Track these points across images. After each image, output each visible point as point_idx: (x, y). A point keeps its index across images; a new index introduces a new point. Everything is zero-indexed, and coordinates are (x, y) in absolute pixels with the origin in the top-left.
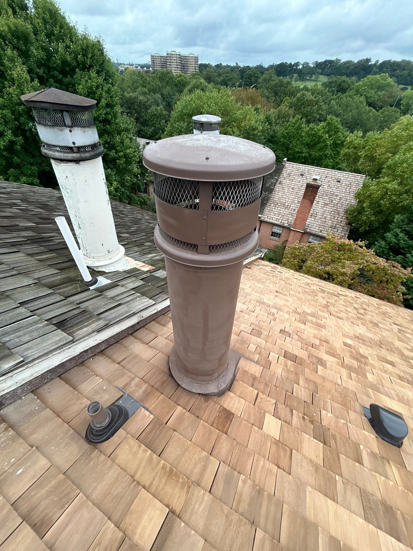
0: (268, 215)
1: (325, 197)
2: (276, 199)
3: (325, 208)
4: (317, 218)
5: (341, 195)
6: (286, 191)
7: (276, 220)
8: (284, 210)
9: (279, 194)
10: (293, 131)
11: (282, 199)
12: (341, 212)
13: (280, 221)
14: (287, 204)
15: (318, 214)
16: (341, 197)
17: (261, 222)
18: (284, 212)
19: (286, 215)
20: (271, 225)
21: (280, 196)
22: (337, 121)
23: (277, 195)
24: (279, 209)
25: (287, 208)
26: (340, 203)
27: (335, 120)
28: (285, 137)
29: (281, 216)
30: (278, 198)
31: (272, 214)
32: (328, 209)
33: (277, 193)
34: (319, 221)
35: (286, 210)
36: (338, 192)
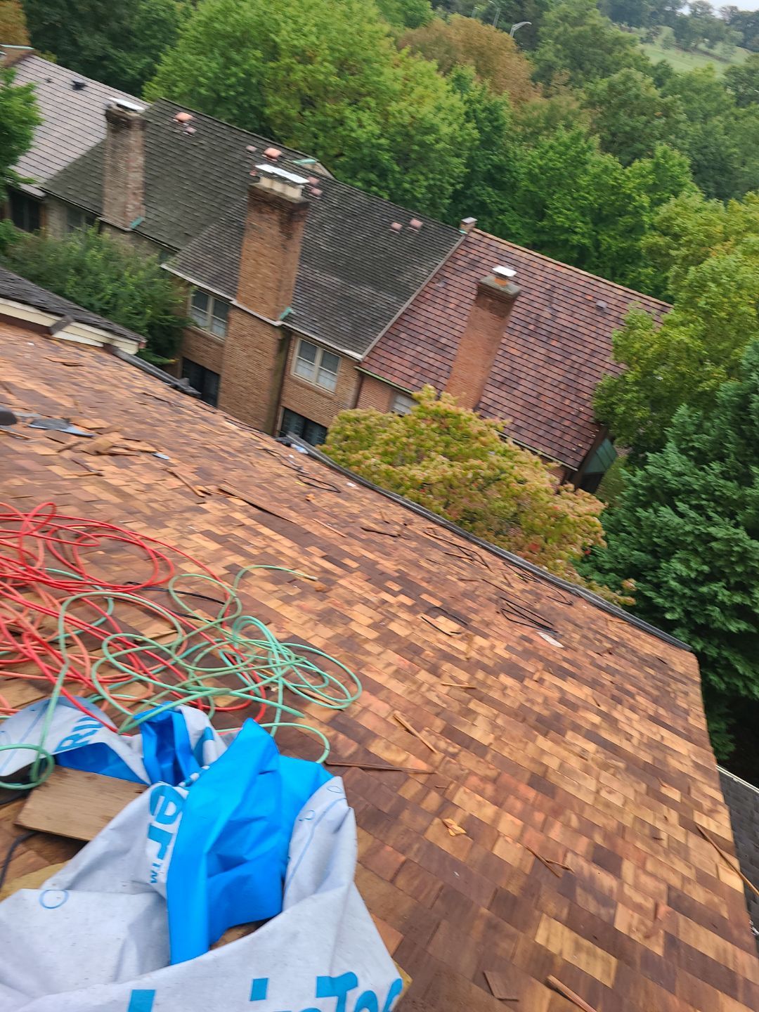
0: (383, 361)
1: (554, 343)
2: (416, 322)
3: (544, 371)
4: (515, 392)
5: (597, 343)
6: (452, 306)
7: (401, 380)
8: (430, 355)
9: (430, 309)
10: (559, 165)
11: (434, 324)
12: (585, 389)
13: (413, 382)
14: (443, 341)
15: (522, 382)
16: (597, 349)
17: (363, 377)
18: (430, 362)
19: (434, 369)
20: (389, 391)
21: (432, 316)
22: (681, 165)
23: (424, 313)
24: (419, 349)
25: (440, 352)
26: (589, 364)
27: (676, 161)
28: (532, 177)
29: (417, 369)
30: (422, 318)
31: (394, 358)
32: (555, 374)
33: (423, 306)
34: (521, 402)
35: (436, 357)
36: (593, 335)
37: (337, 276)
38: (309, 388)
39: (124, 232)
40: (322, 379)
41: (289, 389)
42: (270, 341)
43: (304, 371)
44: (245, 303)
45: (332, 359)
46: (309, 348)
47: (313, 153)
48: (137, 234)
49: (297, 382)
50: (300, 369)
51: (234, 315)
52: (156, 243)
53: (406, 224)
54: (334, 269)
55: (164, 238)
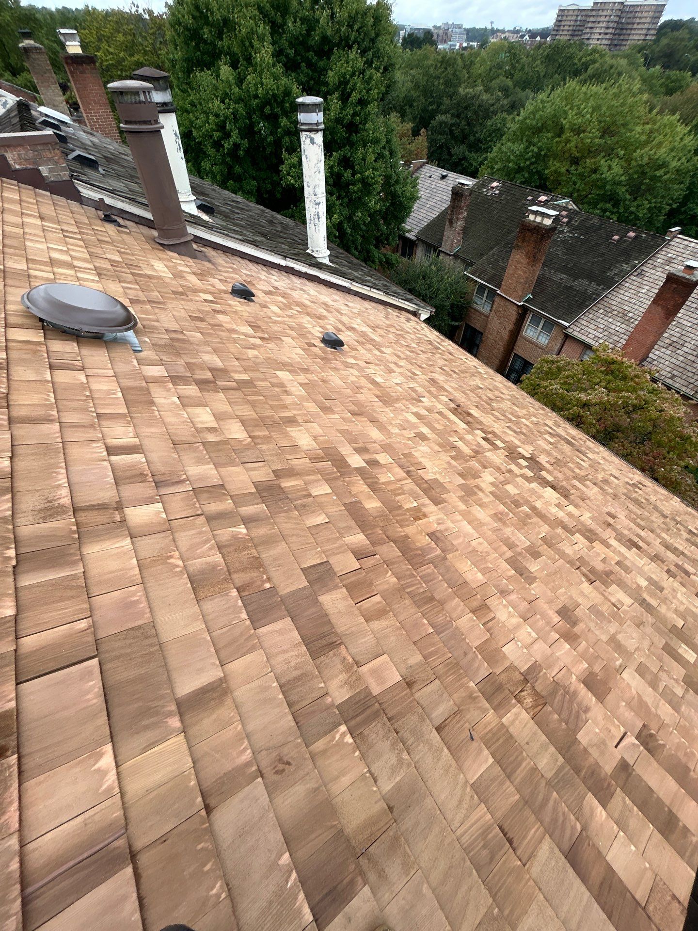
0: (583, 327)
2: (614, 303)
4: (679, 351)
6: (644, 291)
7: (593, 339)
8: (619, 324)
11: (626, 303)
13: (601, 341)
14: (630, 315)
15: (687, 345)
17: (567, 337)
18: (617, 329)
19: (618, 334)
20: (582, 347)
21: (626, 298)
23: (621, 296)
24: (611, 320)
25: (626, 322)
29: (606, 333)
30: (619, 300)
31: (591, 326)
33: (622, 292)
34: (681, 359)
35: (623, 326)
37: (564, 273)
38: (532, 343)
39: (449, 255)
40: (540, 338)
41: (519, 342)
42: (513, 314)
43: (530, 332)
44: (504, 293)
45: (550, 325)
46: (537, 318)
47: (570, 196)
48: (456, 256)
49: (525, 339)
50: (528, 331)
51: (497, 299)
52: (464, 261)
53: (623, 236)
54: (564, 270)
55: (469, 258)
